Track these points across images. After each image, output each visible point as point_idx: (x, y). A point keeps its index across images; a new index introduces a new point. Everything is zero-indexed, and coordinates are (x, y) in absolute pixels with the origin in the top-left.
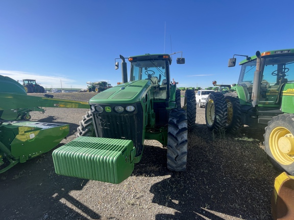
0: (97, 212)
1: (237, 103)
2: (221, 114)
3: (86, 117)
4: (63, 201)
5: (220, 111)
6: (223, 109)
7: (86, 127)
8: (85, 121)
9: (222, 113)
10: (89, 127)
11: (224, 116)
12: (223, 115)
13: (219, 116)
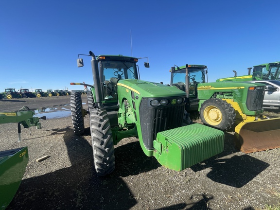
3: (100, 123)
7: (107, 133)
8: (101, 126)
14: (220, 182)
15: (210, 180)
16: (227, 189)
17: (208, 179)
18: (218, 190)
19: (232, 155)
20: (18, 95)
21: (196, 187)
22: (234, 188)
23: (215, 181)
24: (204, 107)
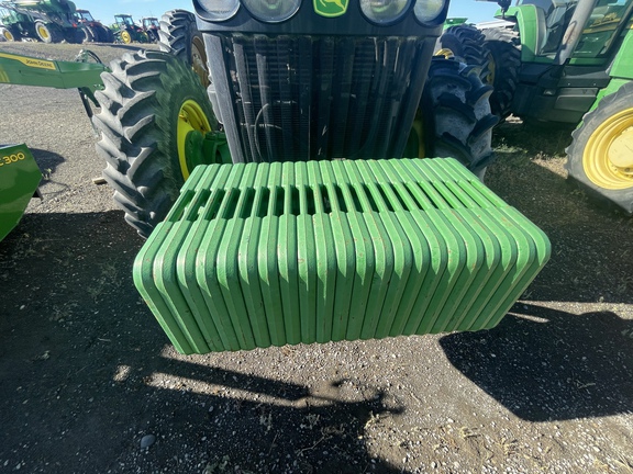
0: (296, 380)
1: (511, 58)
3: (118, 99)
4: (163, 381)
7: (138, 137)
8: (121, 112)
10: (150, 139)
14: (470, 375)
15: (443, 355)
16: (475, 404)
17: (439, 349)
18: (445, 392)
19: (598, 307)
20: (141, 33)
21: (384, 357)
22: (507, 411)
23: (457, 364)
24: (607, 109)
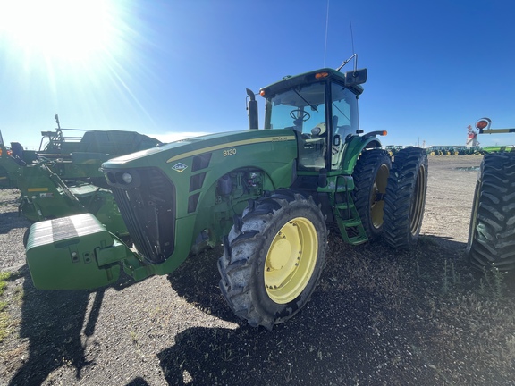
2: (496, 220)
5: (491, 209)
6: (502, 203)
9: (500, 216)
11: (505, 228)
12: (503, 223)
13: (487, 225)
